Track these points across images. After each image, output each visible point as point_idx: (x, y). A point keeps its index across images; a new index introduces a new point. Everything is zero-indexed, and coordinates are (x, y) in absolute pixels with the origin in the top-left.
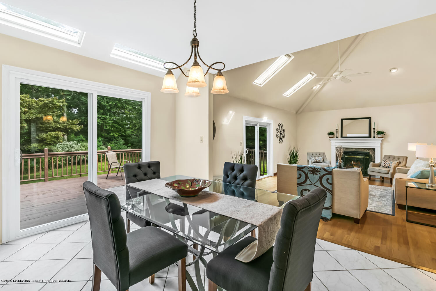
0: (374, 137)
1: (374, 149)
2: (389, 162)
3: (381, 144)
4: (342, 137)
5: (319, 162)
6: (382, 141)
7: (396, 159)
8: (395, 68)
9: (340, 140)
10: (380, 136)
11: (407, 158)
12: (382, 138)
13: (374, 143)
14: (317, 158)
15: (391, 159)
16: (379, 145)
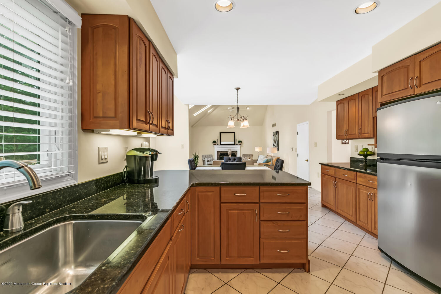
0: (237, 144)
1: (237, 151)
2: (245, 158)
3: (240, 148)
4: (220, 144)
5: (210, 161)
6: (241, 146)
7: (248, 156)
8: (249, 107)
9: (219, 146)
10: (240, 143)
11: (252, 155)
12: (241, 144)
13: (236, 148)
14: (209, 159)
15: (246, 156)
16: (239, 149)
